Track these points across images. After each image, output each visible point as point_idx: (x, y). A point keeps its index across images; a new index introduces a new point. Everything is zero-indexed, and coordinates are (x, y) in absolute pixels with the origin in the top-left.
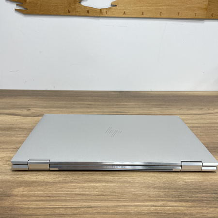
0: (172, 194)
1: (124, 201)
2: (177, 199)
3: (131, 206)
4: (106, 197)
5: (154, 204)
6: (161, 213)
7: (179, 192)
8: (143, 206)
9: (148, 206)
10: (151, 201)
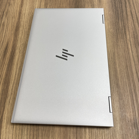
0: (121, 36)
1: (129, 57)
2: (124, 35)
3: (133, 54)
4: (128, 65)
5: (130, 45)
6: (135, 43)
7: (119, 33)
8: (132, 50)
9: (131, 48)
10: (127, 46)
